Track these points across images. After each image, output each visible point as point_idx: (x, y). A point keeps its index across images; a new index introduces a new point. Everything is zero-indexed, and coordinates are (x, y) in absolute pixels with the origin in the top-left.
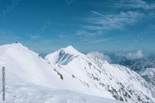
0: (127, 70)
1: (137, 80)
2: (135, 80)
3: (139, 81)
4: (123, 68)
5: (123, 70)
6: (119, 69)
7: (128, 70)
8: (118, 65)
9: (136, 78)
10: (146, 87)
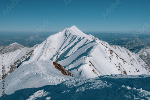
0: (127, 52)
1: (138, 62)
2: (136, 61)
3: (139, 63)
4: (124, 49)
5: (124, 52)
6: (120, 51)
7: (129, 52)
8: (119, 47)
9: (136, 60)
10: (147, 69)
